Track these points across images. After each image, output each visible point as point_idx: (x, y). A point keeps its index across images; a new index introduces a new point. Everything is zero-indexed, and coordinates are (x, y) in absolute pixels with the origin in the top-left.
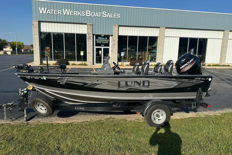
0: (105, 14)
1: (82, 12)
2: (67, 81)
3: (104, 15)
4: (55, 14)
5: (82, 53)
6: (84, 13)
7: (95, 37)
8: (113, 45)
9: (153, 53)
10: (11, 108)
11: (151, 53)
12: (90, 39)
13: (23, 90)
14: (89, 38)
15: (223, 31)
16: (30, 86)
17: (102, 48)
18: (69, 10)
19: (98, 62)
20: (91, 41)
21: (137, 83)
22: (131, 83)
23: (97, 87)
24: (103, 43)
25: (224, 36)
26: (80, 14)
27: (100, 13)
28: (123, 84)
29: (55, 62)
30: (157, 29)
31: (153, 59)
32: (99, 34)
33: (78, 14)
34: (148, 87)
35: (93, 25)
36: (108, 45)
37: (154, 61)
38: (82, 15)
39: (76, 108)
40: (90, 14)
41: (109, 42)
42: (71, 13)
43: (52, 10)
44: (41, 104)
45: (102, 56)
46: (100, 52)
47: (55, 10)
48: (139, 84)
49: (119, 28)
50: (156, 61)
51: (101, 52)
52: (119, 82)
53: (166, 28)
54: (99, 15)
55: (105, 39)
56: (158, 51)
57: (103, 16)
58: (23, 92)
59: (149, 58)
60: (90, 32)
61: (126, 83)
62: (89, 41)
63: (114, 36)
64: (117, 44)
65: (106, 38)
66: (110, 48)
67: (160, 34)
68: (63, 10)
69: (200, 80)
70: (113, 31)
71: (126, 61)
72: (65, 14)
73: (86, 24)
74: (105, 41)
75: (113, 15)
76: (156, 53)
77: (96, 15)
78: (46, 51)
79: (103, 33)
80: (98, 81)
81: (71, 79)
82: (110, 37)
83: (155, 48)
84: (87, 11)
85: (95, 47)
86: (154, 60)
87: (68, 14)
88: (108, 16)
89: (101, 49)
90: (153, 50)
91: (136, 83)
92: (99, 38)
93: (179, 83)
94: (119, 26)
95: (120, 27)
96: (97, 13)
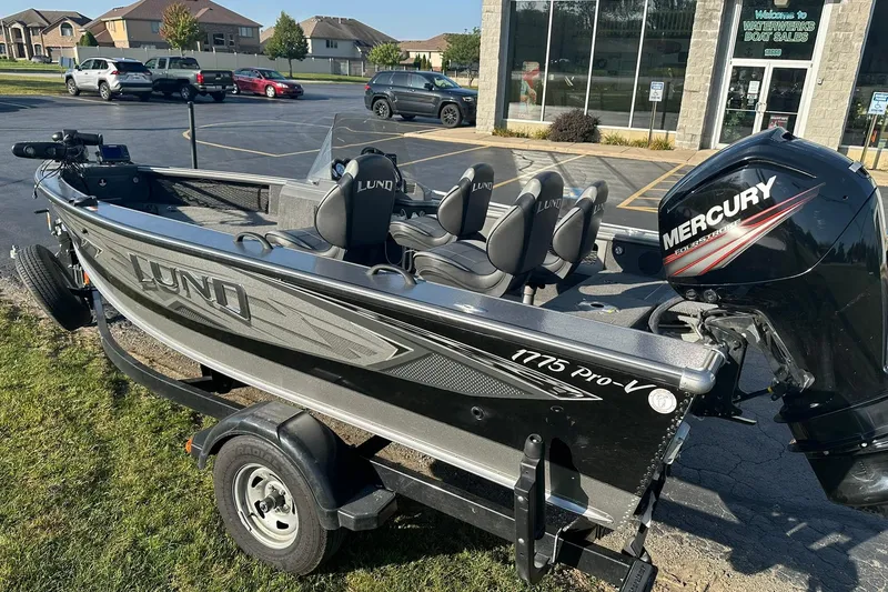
5: (656, 93)
7: (738, 7)
8: (833, 52)
12: (710, 20)
14: (705, 19)
17: (769, 66)
22: (171, 275)
23: (99, 261)
24: (778, 38)
34: (248, 324)
36: (805, 50)
41: (813, 36)
45: (762, 108)
46: (753, 87)
48: (201, 292)
51: (760, 91)
52: (134, 261)
55: (796, 19)
61: (156, 270)
62: (702, 34)
63: (845, 1)
65: (802, 15)
66: (813, 67)
69: (564, 377)
82: (827, 9)
85: (732, 63)
89: (758, 74)
91: (191, 285)
92: (758, 14)
93: (401, 350)
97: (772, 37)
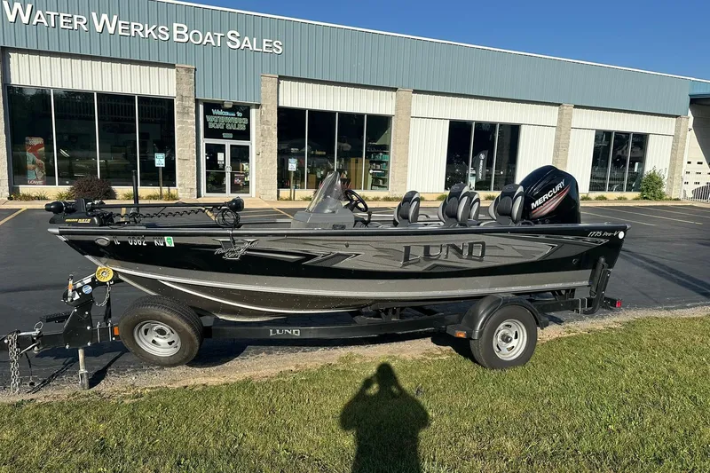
0: (235, 40)
1: (160, 28)
2: (249, 250)
3: (234, 43)
4: (62, 26)
5: (160, 161)
6: (167, 29)
7: (201, 107)
8: (262, 136)
9: (380, 162)
10: (36, 348)
11: (374, 162)
12: (188, 113)
13: (79, 285)
14: (185, 113)
15: (559, 105)
16: (106, 271)
17: (228, 144)
18: (115, 17)
19: (215, 188)
20: (189, 121)
21: (454, 250)
22: (439, 249)
23: (343, 264)
24: (229, 127)
25: (560, 120)
26: (152, 33)
27: (219, 35)
28: (418, 253)
29: (65, 189)
30: (389, 93)
31: (380, 181)
32: (217, 98)
33: (147, 32)
34: (481, 261)
35: (195, 69)
36: (245, 135)
37: (383, 187)
38: (159, 36)
39: (274, 332)
40: (186, 36)
41: (248, 126)
42: (120, 28)
43: (52, 14)
44: (155, 328)
45: (228, 170)
46: (220, 156)
47: (62, 15)
48: (459, 252)
49: (279, 83)
50: (387, 187)
51: (224, 158)
52: (408, 249)
53: (415, 91)
54: (216, 41)
55: (236, 116)
56: (394, 158)
57: (229, 44)
58: (79, 290)
59: (370, 177)
60: (187, 91)
61: (427, 249)
62: (182, 122)
63: (264, 108)
64: (275, 133)
65: (239, 114)
66: (253, 144)
67: (397, 109)
68: (94, 14)
69: (601, 237)
70: (260, 92)
71: (302, 187)
72: (99, 29)
73: (172, 66)
74: (237, 122)
75: (260, 45)
76: (387, 163)
77: (206, 41)
78: (30, 151)
79: (229, 98)
80: (347, 246)
81: (263, 244)
82: (253, 112)
83: (385, 148)
84: (175, 25)
85: (204, 142)
86: (381, 184)
87: (111, 30)
88: (244, 45)
89: (221, 148)
90: (378, 153)
91: (451, 250)
92: (214, 112)
93: (553, 247)
94: (280, 78)
95: (281, 82)
96: (209, 34)
97: (225, 126)
